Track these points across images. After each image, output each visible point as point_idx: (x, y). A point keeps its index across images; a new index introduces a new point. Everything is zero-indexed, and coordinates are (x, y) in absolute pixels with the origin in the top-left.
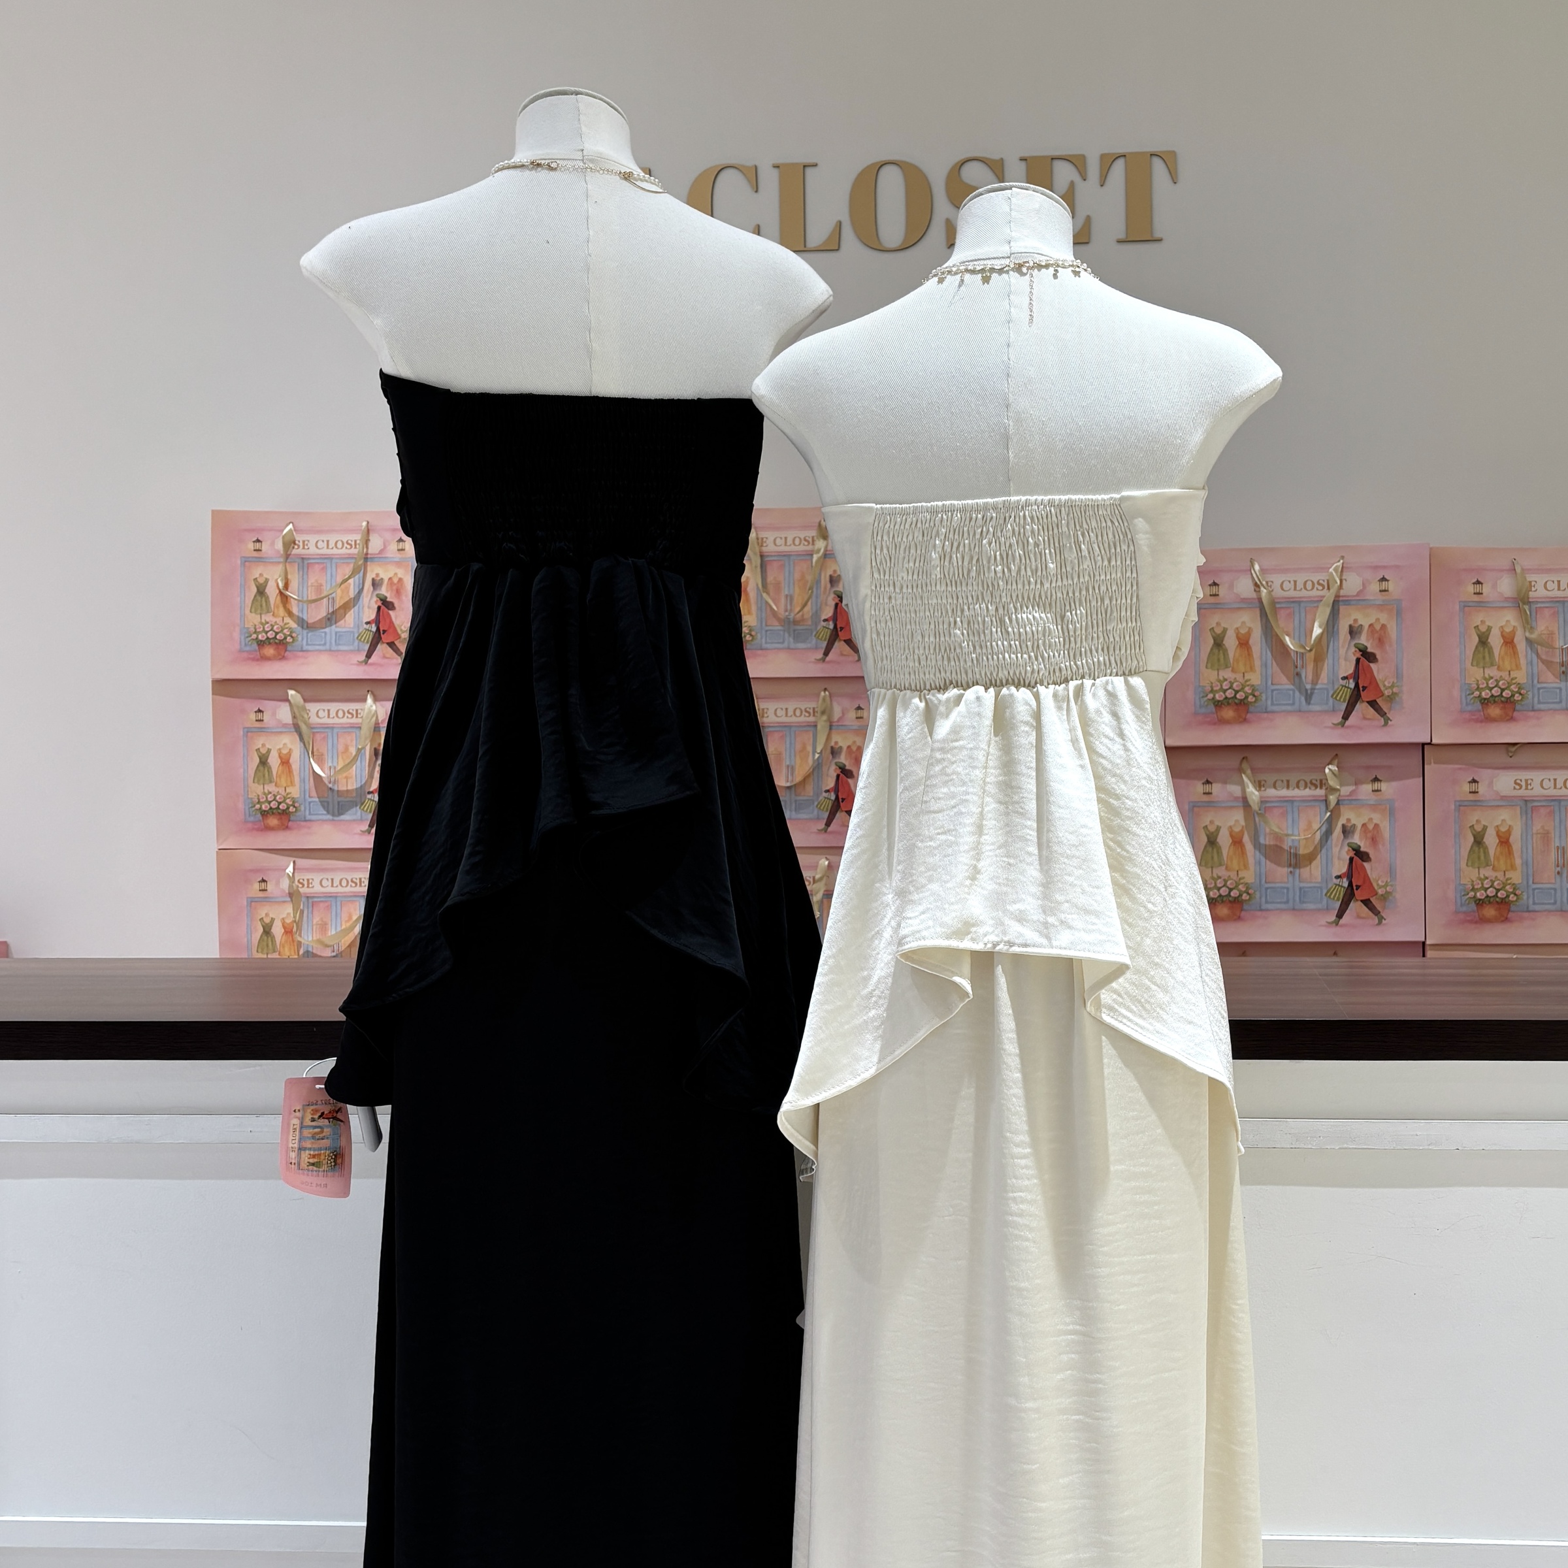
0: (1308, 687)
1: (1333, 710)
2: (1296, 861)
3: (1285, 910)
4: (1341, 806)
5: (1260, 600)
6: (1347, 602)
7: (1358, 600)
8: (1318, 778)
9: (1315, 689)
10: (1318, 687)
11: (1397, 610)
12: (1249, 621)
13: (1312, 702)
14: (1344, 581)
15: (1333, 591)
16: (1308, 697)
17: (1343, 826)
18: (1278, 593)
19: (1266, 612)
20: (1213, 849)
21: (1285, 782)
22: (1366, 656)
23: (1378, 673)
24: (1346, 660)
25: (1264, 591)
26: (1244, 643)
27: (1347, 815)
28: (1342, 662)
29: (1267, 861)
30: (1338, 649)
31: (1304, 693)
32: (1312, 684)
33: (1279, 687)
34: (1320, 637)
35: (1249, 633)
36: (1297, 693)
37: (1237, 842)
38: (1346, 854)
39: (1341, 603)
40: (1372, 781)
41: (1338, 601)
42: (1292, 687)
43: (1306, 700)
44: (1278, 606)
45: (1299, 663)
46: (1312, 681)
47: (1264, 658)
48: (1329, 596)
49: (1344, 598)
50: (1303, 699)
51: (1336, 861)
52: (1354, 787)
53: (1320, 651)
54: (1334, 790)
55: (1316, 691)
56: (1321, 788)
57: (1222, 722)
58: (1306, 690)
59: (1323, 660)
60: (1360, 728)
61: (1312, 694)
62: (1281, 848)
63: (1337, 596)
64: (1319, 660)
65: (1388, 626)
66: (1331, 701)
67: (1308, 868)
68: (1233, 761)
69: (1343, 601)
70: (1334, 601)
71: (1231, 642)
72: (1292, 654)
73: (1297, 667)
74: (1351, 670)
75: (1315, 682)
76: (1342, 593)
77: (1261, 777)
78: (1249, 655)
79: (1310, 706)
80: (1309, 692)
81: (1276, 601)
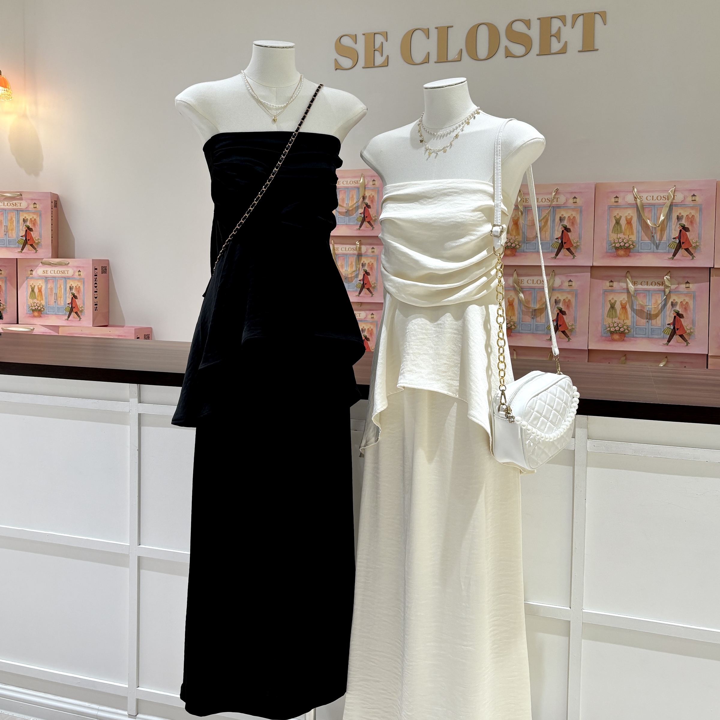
0: (657, 242)
1: (669, 252)
2: (650, 317)
3: (644, 338)
4: (671, 294)
5: (637, 204)
6: (676, 205)
7: (682, 205)
8: (661, 281)
9: (660, 243)
10: (662, 242)
11: (700, 209)
12: (631, 213)
13: (659, 248)
14: (675, 196)
15: (670, 200)
16: (657, 247)
17: (672, 302)
18: (645, 201)
19: (639, 209)
20: (613, 310)
21: (646, 282)
22: (685, 229)
23: (690, 236)
24: (675, 230)
25: (638, 200)
26: (629, 222)
27: (674, 298)
28: (673, 231)
29: (637, 316)
30: (672, 225)
31: (656, 244)
32: (659, 240)
33: (644, 242)
34: (664, 220)
35: (631, 219)
36: (652, 245)
37: (624, 307)
38: (673, 315)
39: (673, 206)
40: (686, 283)
41: (672, 205)
42: (650, 242)
43: (656, 248)
44: (644, 207)
45: (654, 232)
46: (660, 239)
47: (638, 229)
48: (668, 203)
49: (675, 204)
50: (655, 247)
51: (668, 317)
52: (677, 286)
53: (663, 227)
54: (668, 287)
55: (661, 244)
56: (662, 285)
57: (618, 256)
58: (657, 243)
59: (665, 231)
60: (680, 260)
61: (659, 245)
62: (644, 311)
63: (672, 203)
64: (662, 230)
65: (695, 216)
66: (668, 248)
67: (655, 320)
68: (623, 273)
69: (675, 205)
70: (670, 205)
71: (623, 222)
72: (651, 228)
73: (652, 233)
74: (677, 235)
75: (661, 239)
76: (674, 201)
77: (635, 280)
78: (631, 228)
79: (658, 250)
80: (658, 244)
81: (644, 204)
